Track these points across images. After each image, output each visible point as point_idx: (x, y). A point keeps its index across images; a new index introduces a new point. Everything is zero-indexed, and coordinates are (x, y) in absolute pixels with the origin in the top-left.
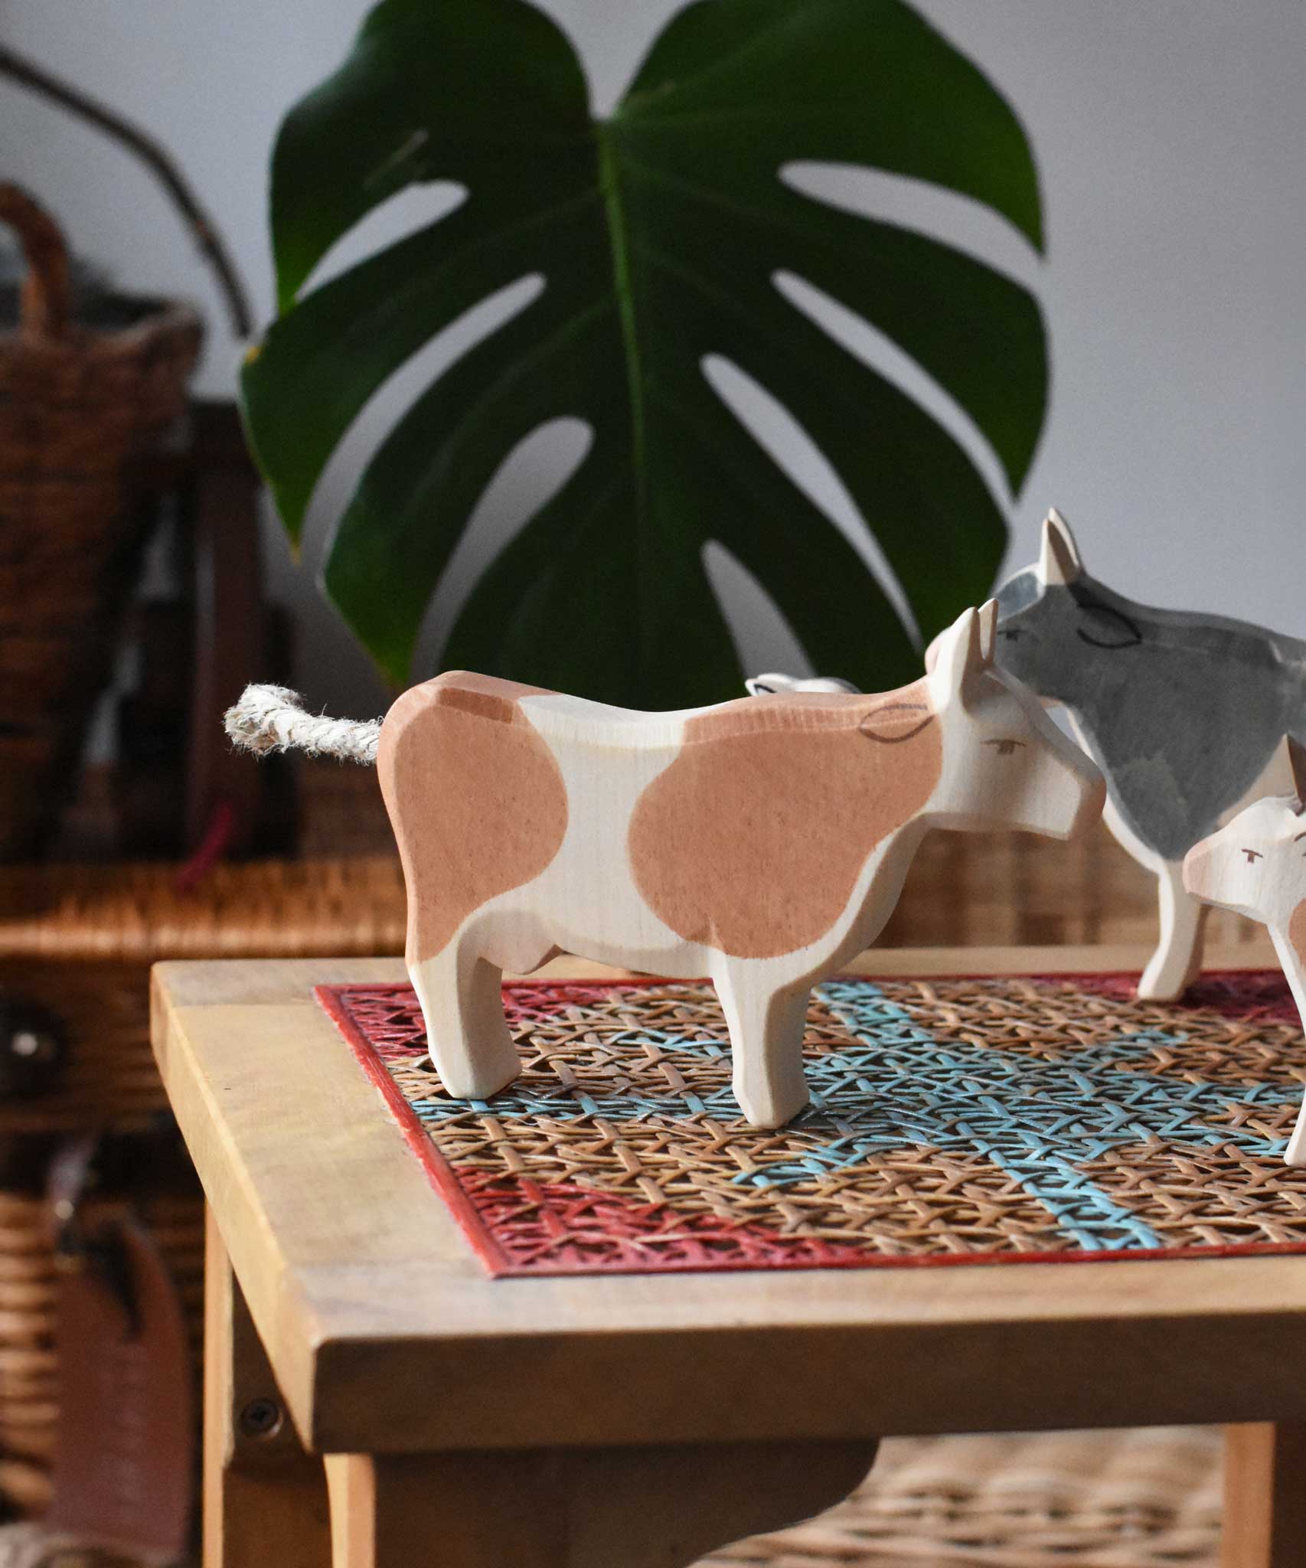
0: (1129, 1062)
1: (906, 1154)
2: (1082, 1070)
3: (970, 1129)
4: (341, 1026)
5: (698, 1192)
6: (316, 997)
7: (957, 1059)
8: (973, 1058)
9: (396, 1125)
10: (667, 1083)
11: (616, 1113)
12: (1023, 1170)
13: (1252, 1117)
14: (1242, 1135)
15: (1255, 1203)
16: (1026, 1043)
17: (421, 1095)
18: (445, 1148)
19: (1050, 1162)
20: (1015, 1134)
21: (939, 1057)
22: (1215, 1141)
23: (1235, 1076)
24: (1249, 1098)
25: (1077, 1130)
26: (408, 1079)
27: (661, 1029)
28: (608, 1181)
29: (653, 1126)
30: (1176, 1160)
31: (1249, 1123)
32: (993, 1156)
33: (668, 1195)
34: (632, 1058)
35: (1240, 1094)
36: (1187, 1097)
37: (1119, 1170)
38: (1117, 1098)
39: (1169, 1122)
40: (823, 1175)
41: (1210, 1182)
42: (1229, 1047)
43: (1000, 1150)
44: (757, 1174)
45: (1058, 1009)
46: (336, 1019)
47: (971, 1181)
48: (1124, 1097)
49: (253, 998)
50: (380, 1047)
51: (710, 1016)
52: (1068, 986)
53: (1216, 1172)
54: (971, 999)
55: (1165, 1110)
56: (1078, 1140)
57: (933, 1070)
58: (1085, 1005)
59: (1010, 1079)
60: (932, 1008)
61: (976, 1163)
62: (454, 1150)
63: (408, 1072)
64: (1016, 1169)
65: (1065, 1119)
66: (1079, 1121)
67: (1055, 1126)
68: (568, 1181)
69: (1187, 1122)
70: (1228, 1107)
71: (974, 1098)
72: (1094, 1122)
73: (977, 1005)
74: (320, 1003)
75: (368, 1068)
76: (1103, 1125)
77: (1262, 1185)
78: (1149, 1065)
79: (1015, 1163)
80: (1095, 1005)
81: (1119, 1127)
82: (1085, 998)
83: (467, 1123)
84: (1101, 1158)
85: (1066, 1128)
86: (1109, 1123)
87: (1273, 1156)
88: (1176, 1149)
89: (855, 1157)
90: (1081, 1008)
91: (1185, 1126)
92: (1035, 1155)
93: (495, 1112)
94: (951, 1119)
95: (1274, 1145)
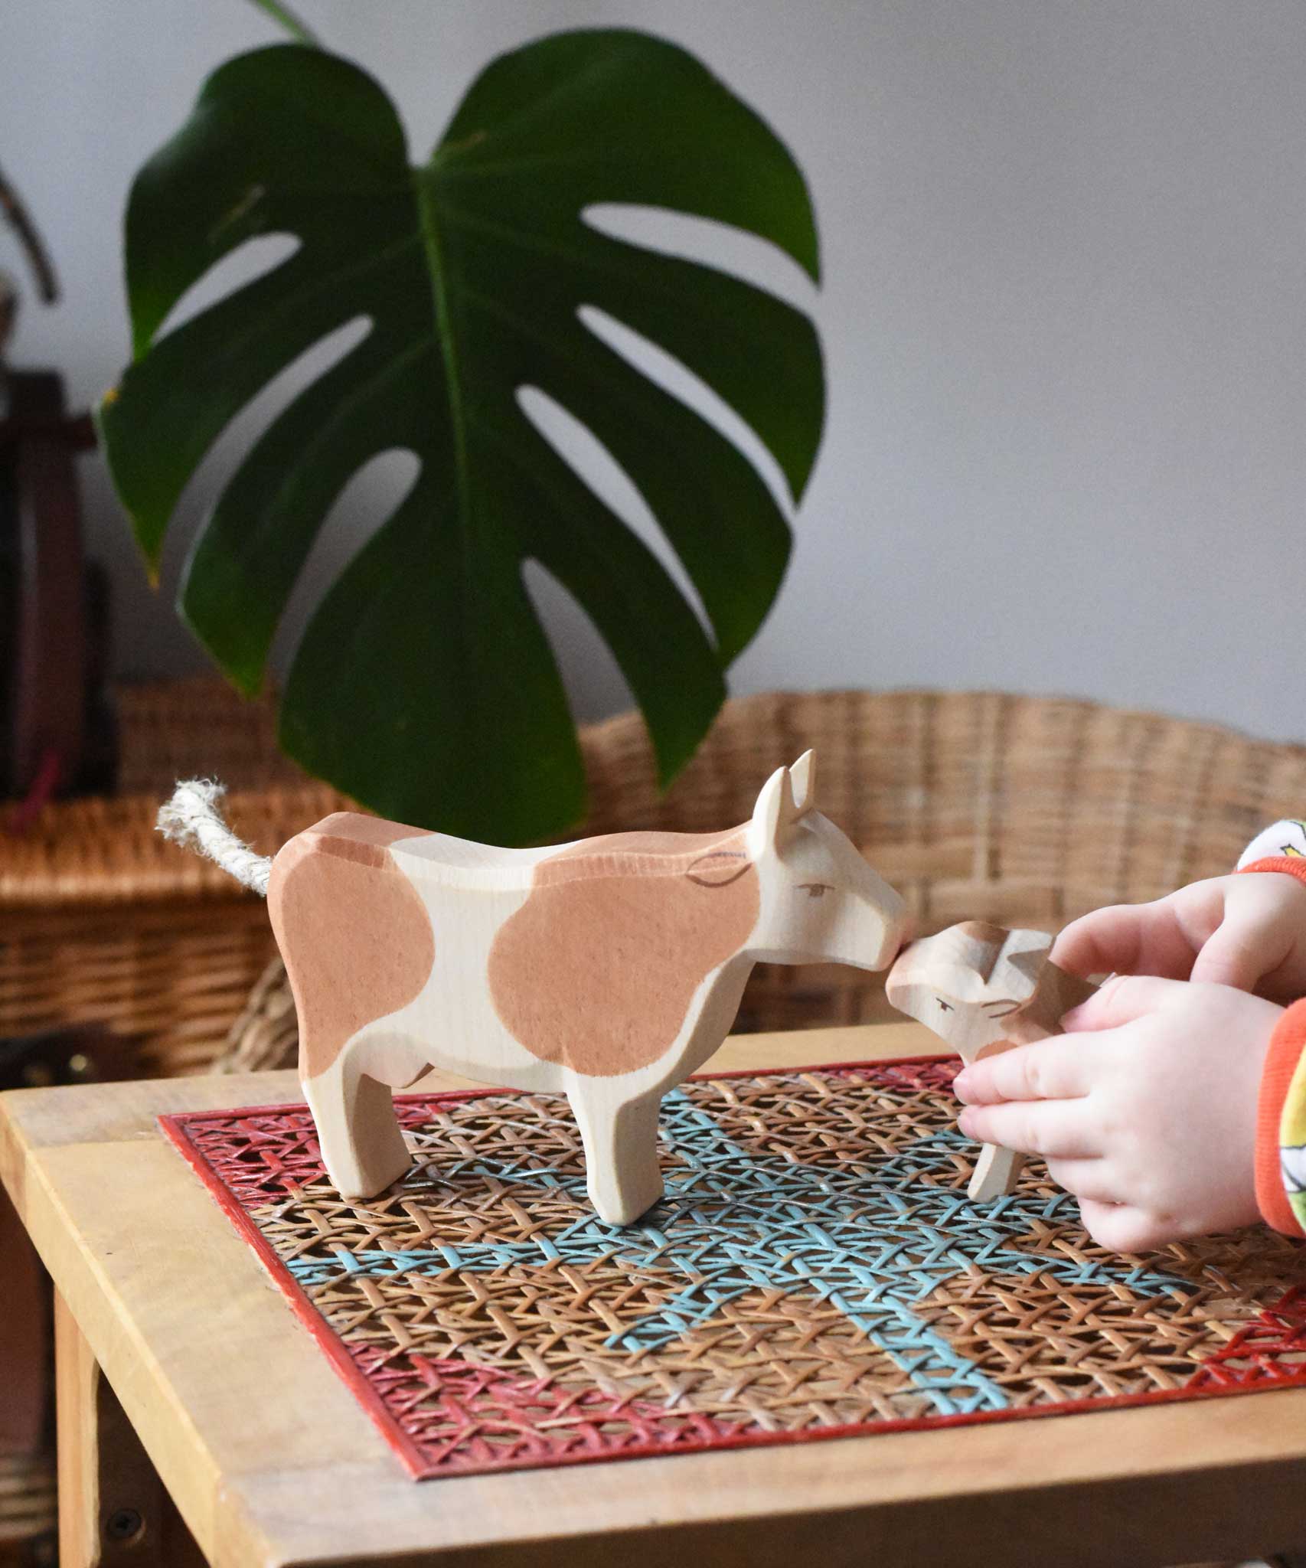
0: (931, 1173)
1: (754, 1300)
2: (891, 1185)
3: (804, 1265)
4: (196, 1167)
5: (577, 1361)
6: (161, 1129)
7: (773, 1177)
8: (787, 1174)
9: (278, 1292)
10: (516, 1223)
11: (478, 1263)
12: (864, 1315)
13: (1057, 1237)
14: (1052, 1260)
15: (1084, 1347)
16: (831, 1154)
17: (293, 1254)
18: (332, 1319)
19: (888, 1304)
20: (847, 1270)
21: (757, 1176)
22: (1030, 1268)
23: (1030, 1185)
24: (1048, 1213)
25: (903, 1262)
26: (273, 1232)
27: (494, 1155)
28: (493, 1352)
29: (515, 1279)
30: (1001, 1297)
31: (1056, 1244)
32: (835, 1299)
33: (553, 1367)
35: (1039, 1208)
36: (993, 1214)
37: (951, 1309)
38: (929, 1220)
39: (983, 1246)
40: (688, 1333)
41: (1036, 1321)
43: (839, 1291)
44: (627, 1334)
45: (851, 1107)
46: (189, 1159)
47: (823, 1333)
48: (937, 1216)
49: (102, 1135)
50: (238, 1193)
52: (856, 1079)
53: (1041, 1307)
54: (771, 1099)
55: (975, 1231)
56: (905, 1274)
57: (756, 1194)
58: (876, 1101)
59: (828, 1201)
60: (738, 1114)
61: (818, 1307)
62: (340, 1321)
63: (272, 1223)
64: (857, 1314)
65: (888, 1250)
66: (902, 1251)
67: (882, 1257)
68: (456, 1355)
70: (1032, 1225)
71: (799, 1227)
72: (916, 1251)
73: (777, 1107)
74: (167, 1137)
75: (236, 1221)
76: (923, 1254)
77: (1082, 1323)
78: (951, 1176)
79: (856, 1305)
80: (886, 1104)
81: (940, 1256)
82: (874, 1094)
83: (345, 1286)
84: (930, 1296)
85: (891, 1260)
86: (929, 1251)
87: (1084, 1285)
88: (996, 1281)
89: (710, 1308)
90: (872, 1106)
91: (998, 1252)
92: (872, 1295)
93: (367, 1271)
94: (786, 1255)
95: (1083, 1270)
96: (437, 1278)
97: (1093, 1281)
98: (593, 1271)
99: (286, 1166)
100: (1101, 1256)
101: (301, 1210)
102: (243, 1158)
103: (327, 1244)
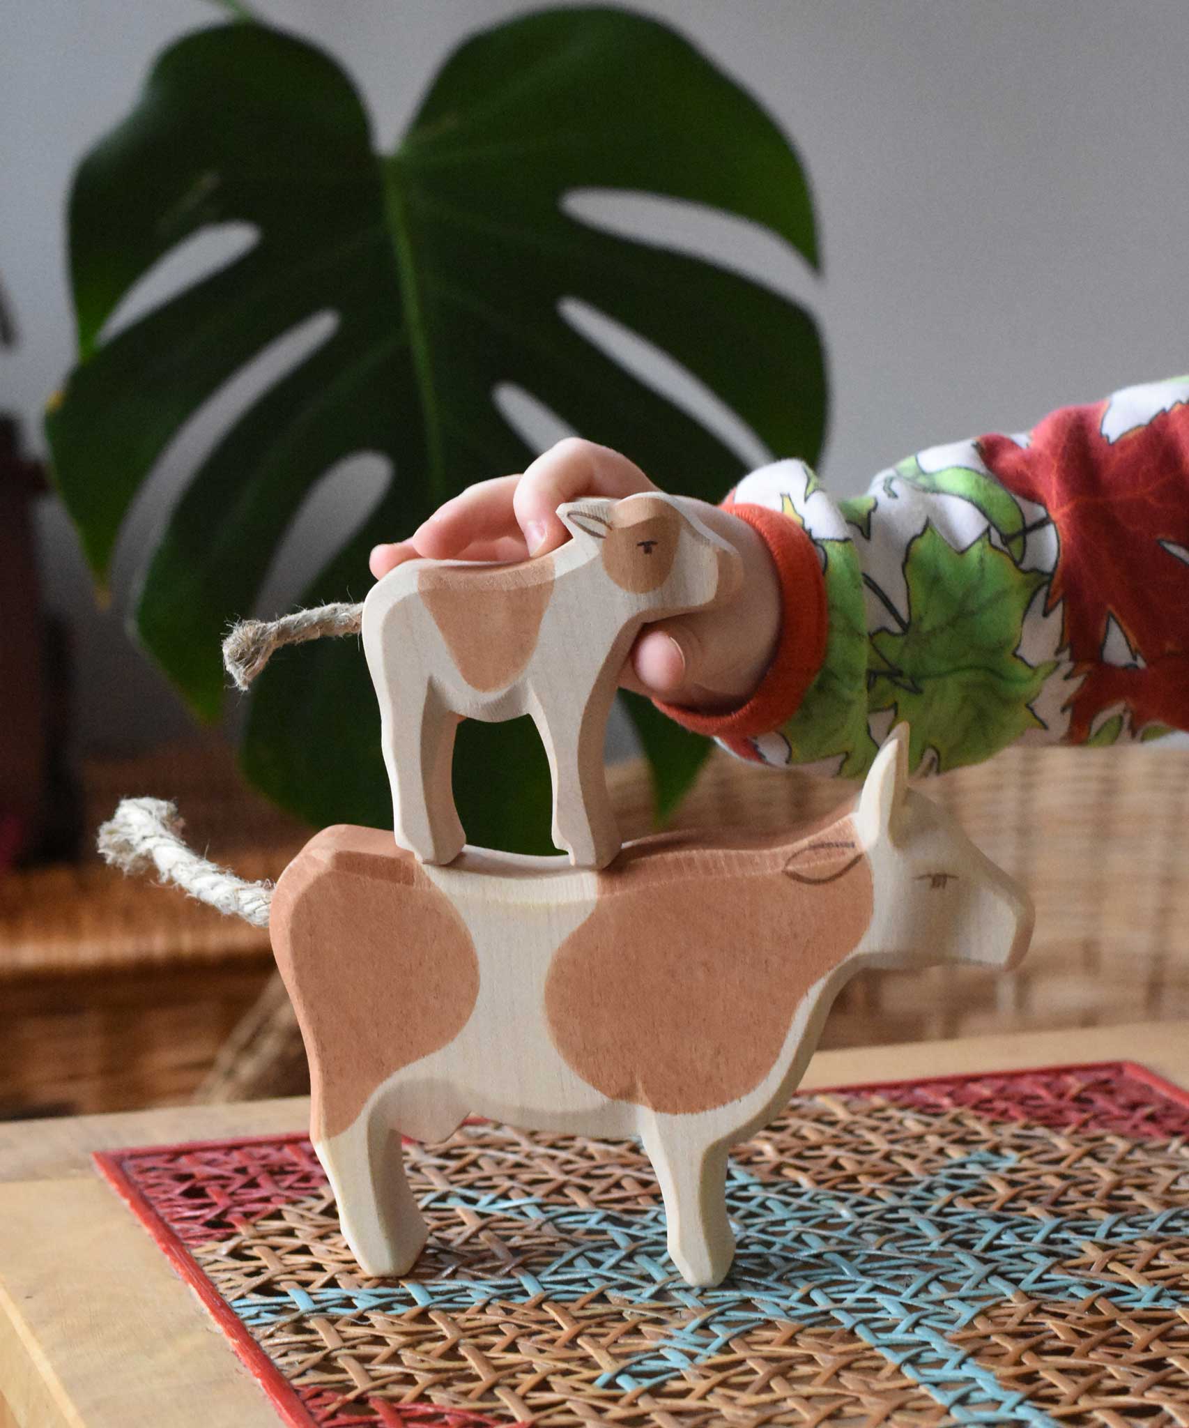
0: (967, 1195)
1: (767, 1334)
2: (921, 1210)
3: (825, 1297)
4: (133, 1204)
5: (563, 1402)
6: (96, 1167)
7: (787, 1204)
8: (803, 1201)
9: (220, 1334)
10: (494, 1257)
11: (450, 1301)
12: (896, 1347)
13: (1113, 1259)
14: (1108, 1284)
15: (1149, 1376)
16: (853, 1179)
17: (239, 1293)
18: (280, 1362)
19: (920, 1334)
20: (873, 1300)
21: (769, 1203)
22: (1083, 1293)
23: (1078, 1206)
24: (1100, 1235)
25: (937, 1291)
26: (218, 1271)
27: (470, 1186)
28: (466, 1394)
29: (492, 1316)
30: (1050, 1324)
31: (1111, 1266)
32: (861, 1331)
33: (535, 1409)
34: (449, 1226)
35: (1090, 1230)
36: (1038, 1238)
37: (994, 1339)
38: (967, 1245)
39: (1029, 1271)
40: (690, 1369)
41: (1093, 1349)
42: (1062, 1167)
43: (865, 1322)
44: (621, 1372)
45: (874, 1129)
46: (125, 1195)
47: (848, 1367)
48: (972, 1242)
49: (30, 1174)
50: (181, 1230)
51: (518, 1165)
52: (878, 1100)
53: (1097, 1335)
54: (782, 1123)
55: (1019, 1256)
56: (941, 1303)
57: (768, 1222)
58: (901, 1122)
59: (850, 1228)
61: (842, 1340)
62: (291, 1364)
63: (216, 1261)
64: (888, 1346)
65: (920, 1278)
66: (936, 1279)
67: (913, 1288)
68: (423, 1398)
69: (1048, 1271)
70: (1084, 1248)
71: (818, 1256)
72: (952, 1278)
73: (790, 1131)
74: (102, 1174)
75: (175, 1260)
76: (959, 1282)
77: (1146, 1350)
78: (988, 1198)
79: (884, 1337)
80: (912, 1123)
81: (979, 1283)
82: (898, 1114)
83: (299, 1326)
84: (970, 1325)
85: (925, 1289)
86: (967, 1278)
87: (1146, 1309)
88: (1045, 1307)
89: (717, 1343)
90: (897, 1127)
91: (1046, 1277)
92: (902, 1326)
93: (324, 1310)
94: (803, 1287)
95: (1144, 1294)
96: (404, 1317)
97: (1158, 1305)
98: (583, 1308)
99: (235, 1201)
100: (1164, 1278)
101: (250, 1247)
102: (187, 1194)
103: (278, 1283)
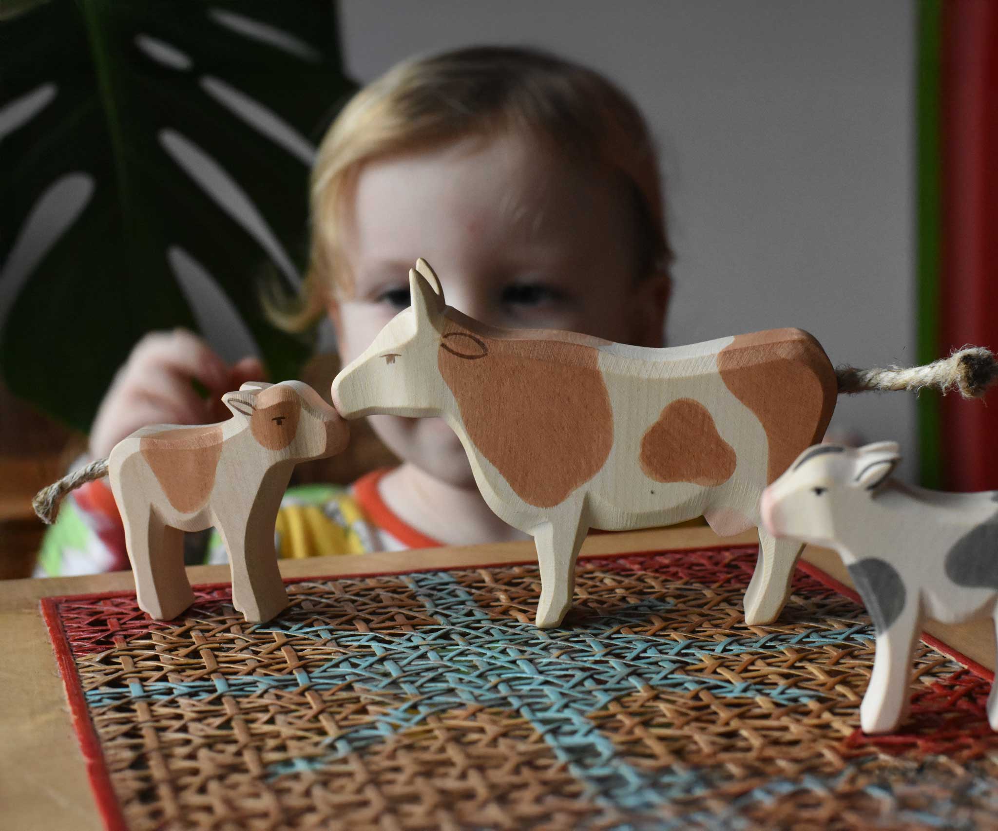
0: (631, 625)
1: (456, 712)
2: (596, 634)
3: (508, 688)
4: (51, 630)
6: (40, 607)
7: (504, 632)
9: (68, 713)
10: (285, 662)
11: (242, 690)
12: (544, 722)
13: (721, 665)
14: (712, 681)
15: (723, 742)
17: (94, 685)
18: (101, 731)
19: (567, 713)
20: (541, 690)
21: (492, 631)
22: (692, 687)
23: (708, 633)
24: (719, 649)
25: (589, 684)
26: (88, 672)
27: (290, 619)
29: (266, 700)
30: (662, 706)
31: (719, 670)
32: (524, 711)
34: (264, 643)
35: (712, 648)
36: (672, 652)
37: (619, 717)
38: (618, 656)
39: (658, 673)
40: (391, 736)
41: (687, 724)
42: (705, 610)
46: (49, 625)
47: (505, 735)
48: (626, 655)
50: (76, 646)
51: (328, 606)
52: (590, 567)
53: (693, 714)
54: (520, 581)
55: (656, 663)
56: (590, 692)
57: (486, 641)
58: (601, 581)
59: (542, 646)
60: (491, 590)
61: (510, 716)
62: (108, 732)
63: (90, 666)
64: (540, 721)
65: (579, 675)
66: (591, 677)
67: (573, 681)
69: (672, 673)
70: (703, 659)
71: (514, 662)
72: (602, 677)
73: (522, 586)
74: (41, 612)
75: (62, 665)
76: (608, 679)
77: (727, 724)
78: (645, 629)
79: (540, 715)
80: (609, 581)
81: (621, 680)
82: (601, 575)
83: (127, 707)
84: (605, 707)
85: (581, 683)
86: (612, 677)
87: (736, 698)
88: (663, 696)
89: (418, 718)
90: (598, 584)
91: (670, 676)
92: (555, 707)
93: (149, 696)
94: (493, 680)
95: (736, 688)
96: (203, 701)
97: (744, 695)
98: (333, 694)
99: (122, 628)
100: (754, 678)
101: (117, 657)
103: (125, 679)
